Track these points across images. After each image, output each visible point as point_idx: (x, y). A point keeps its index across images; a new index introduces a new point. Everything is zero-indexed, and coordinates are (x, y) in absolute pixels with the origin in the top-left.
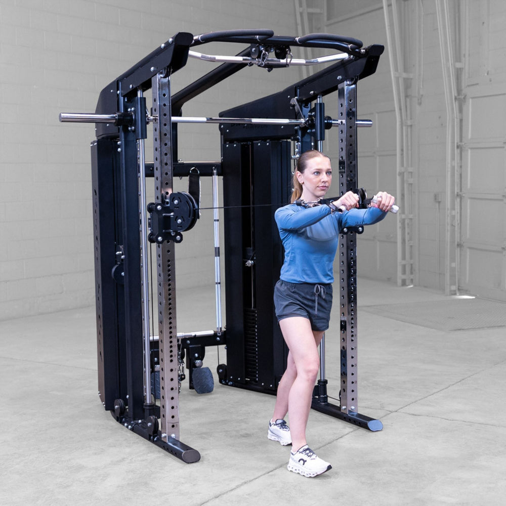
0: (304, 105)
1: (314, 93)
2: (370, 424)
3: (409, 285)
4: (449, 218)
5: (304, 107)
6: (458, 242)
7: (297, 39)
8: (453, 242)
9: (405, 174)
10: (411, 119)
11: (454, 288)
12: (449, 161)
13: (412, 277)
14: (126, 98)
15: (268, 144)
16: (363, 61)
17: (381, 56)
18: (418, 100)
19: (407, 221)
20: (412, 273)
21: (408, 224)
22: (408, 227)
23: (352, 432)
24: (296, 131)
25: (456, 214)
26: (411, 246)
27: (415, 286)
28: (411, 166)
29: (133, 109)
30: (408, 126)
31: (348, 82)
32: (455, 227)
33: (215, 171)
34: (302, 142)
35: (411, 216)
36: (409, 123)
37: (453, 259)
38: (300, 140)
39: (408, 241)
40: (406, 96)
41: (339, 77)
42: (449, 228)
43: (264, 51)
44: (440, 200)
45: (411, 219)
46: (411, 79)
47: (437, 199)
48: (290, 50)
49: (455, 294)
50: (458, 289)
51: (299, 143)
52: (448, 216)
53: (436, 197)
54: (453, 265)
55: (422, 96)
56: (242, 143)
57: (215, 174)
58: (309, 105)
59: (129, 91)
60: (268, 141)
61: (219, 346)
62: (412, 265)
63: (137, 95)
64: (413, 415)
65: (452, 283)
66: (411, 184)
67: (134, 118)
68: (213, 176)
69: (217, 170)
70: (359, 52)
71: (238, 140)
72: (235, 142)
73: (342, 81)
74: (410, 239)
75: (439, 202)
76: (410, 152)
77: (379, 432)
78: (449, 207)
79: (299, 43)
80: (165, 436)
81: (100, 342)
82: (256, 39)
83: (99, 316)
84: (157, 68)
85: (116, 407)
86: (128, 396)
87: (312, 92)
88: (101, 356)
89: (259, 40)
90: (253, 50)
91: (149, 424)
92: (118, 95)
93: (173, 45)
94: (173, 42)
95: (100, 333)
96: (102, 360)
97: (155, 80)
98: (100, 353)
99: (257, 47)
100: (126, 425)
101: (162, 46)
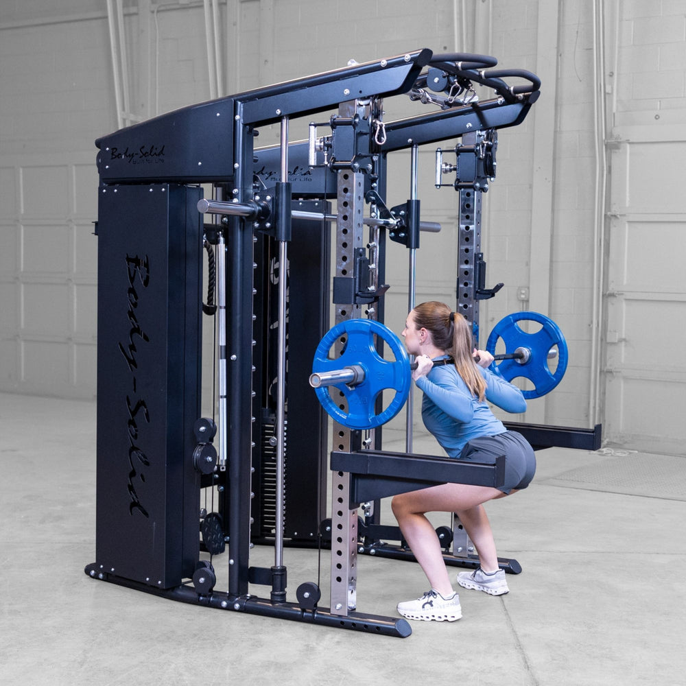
7: (483, 73)
16: (516, 109)
17: (533, 105)
31: (480, 132)
41: (469, 125)
43: (456, 84)
48: (472, 86)
57: (221, 241)
59: (275, 116)
61: (207, 488)
68: (219, 245)
73: (472, 130)
79: (484, 78)
80: (341, 608)
81: (131, 488)
82: (457, 67)
83: (134, 448)
84: (361, 92)
85: (202, 580)
86: (232, 561)
87: (410, 140)
88: (136, 509)
89: (460, 69)
90: (436, 80)
91: (307, 595)
92: (235, 122)
93: (411, 65)
94: (412, 60)
95: (133, 474)
96: (146, 514)
97: (350, 108)
98: (134, 504)
99: (444, 77)
100: (224, 604)
101: (384, 63)
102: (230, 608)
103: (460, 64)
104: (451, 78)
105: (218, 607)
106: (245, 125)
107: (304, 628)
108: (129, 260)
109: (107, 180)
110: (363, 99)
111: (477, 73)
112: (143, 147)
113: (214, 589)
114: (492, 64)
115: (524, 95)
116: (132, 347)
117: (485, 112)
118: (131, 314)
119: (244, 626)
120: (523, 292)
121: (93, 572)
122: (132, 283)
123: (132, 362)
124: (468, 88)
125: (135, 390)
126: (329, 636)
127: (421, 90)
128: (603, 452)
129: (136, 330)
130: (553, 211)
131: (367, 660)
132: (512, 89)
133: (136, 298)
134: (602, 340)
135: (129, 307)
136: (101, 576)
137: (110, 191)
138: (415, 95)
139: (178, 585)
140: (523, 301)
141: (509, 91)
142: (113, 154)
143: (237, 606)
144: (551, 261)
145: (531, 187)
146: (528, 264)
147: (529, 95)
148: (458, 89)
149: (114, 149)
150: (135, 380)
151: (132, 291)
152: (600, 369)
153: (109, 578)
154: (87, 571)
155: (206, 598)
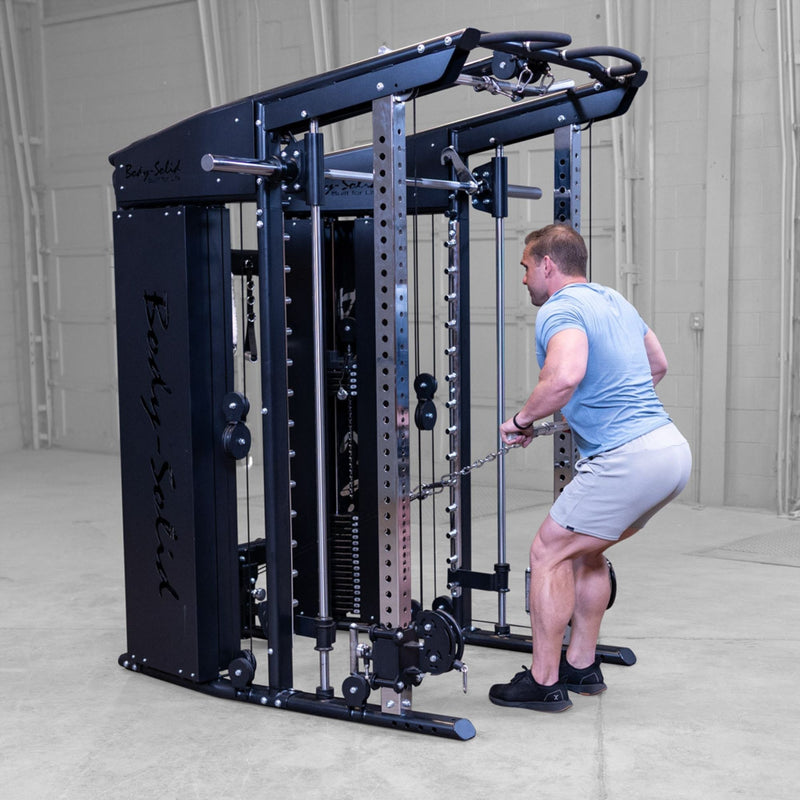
1: (495, 141)
2: (622, 656)
7: (563, 54)
16: (616, 95)
17: (640, 89)
24: (450, 201)
29: (296, 153)
31: (576, 126)
38: (457, 216)
41: (562, 118)
43: (526, 69)
51: (455, 221)
59: (300, 120)
63: (309, 129)
67: (299, 166)
73: (565, 124)
80: (393, 705)
81: (160, 566)
82: (525, 48)
83: (160, 520)
84: (396, 85)
85: (238, 672)
86: (271, 650)
87: (493, 139)
88: (165, 590)
89: (529, 50)
90: (502, 65)
91: (353, 690)
92: (256, 127)
93: (453, 49)
94: (453, 43)
95: (161, 550)
96: (176, 596)
97: (386, 105)
98: (164, 585)
99: (512, 61)
100: (264, 700)
101: (421, 48)
102: (270, 704)
103: (528, 44)
104: (520, 62)
105: (259, 703)
106: (268, 132)
107: (351, 728)
108: (148, 298)
109: (123, 203)
110: (400, 94)
111: (557, 53)
112: (158, 163)
113: (254, 682)
114: (566, 42)
115: (626, 78)
116: (155, 401)
117: (583, 101)
118: (152, 362)
119: (282, 726)
120: (697, 319)
121: (126, 663)
122: (151, 324)
123: (155, 418)
124: (546, 73)
125: (159, 450)
126: (377, 738)
127: (487, 79)
128: (793, 515)
129: (157, 381)
130: (732, 216)
131: (413, 767)
132: (608, 70)
133: (156, 342)
134: (793, 376)
135: (150, 353)
136: (135, 667)
137: (125, 216)
138: (479, 85)
139: (217, 678)
140: (697, 330)
141: (605, 73)
142: (127, 171)
143: (278, 702)
144: (731, 280)
145: (704, 187)
146: (702, 284)
147: (632, 78)
148: (529, 74)
149: (128, 166)
150: (158, 439)
151: (151, 334)
152: (792, 413)
153: (143, 670)
154: (121, 662)
155: (244, 692)
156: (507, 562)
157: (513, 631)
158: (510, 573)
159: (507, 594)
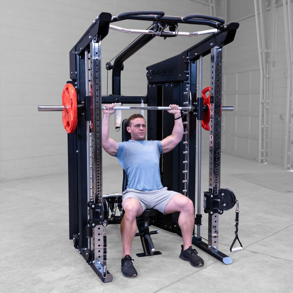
0: (192, 62)
1: (197, 54)
2: (224, 259)
3: (265, 163)
4: (287, 128)
5: (193, 63)
6: (292, 141)
7: (182, 18)
8: (289, 140)
9: (265, 103)
10: (269, 74)
11: (289, 166)
12: (289, 97)
13: (267, 158)
14: (80, 56)
15: (172, 85)
16: (225, 34)
18: (273, 64)
19: (264, 129)
20: (266, 156)
21: (265, 130)
22: (265, 132)
23: (212, 264)
24: (188, 77)
25: (291, 126)
26: (267, 142)
27: (268, 163)
28: (268, 99)
30: (267, 78)
31: (217, 47)
32: (290, 132)
33: (142, 101)
34: (191, 84)
35: (267, 126)
36: (268, 77)
37: (289, 150)
38: (189, 83)
39: (265, 139)
40: (267, 62)
41: (211, 44)
42: (287, 133)
43: (160, 26)
44: (283, 118)
45: (267, 128)
46: (270, 53)
47: (281, 117)
48: (178, 26)
49: (290, 169)
50: (292, 167)
51: (189, 85)
52: (287, 127)
53: (281, 116)
54: (289, 153)
55: (275, 62)
56: (158, 85)
57: (142, 102)
58: (195, 62)
59: (80, 52)
60: (172, 83)
62: (267, 152)
64: (254, 252)
65: (288, 163)
66: (268, 109)
68: (142, 104)
69: (144, 100)
70: (223, 28)
71: (156, 83)
72: (154, 84)
73: (213, 47)
74: (266, 138)
75: (283, 119)
76: (267, 92)
77: (229, 265)
78: (288, 122)
79: (183, 21)
85: (74, 239)
89: (156, 19)
90: (154, 25)
91: (87, 254)
92: (76, 54)
93: (99, 21)
101: (94, 22)
104: (158, 23)
114: (163, 14)
117: (217, 37)
132: (217, 23)
156: (201, 214)
157: (203, 240)
158: (202, 218)
159: (201, 226)
